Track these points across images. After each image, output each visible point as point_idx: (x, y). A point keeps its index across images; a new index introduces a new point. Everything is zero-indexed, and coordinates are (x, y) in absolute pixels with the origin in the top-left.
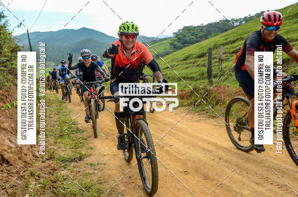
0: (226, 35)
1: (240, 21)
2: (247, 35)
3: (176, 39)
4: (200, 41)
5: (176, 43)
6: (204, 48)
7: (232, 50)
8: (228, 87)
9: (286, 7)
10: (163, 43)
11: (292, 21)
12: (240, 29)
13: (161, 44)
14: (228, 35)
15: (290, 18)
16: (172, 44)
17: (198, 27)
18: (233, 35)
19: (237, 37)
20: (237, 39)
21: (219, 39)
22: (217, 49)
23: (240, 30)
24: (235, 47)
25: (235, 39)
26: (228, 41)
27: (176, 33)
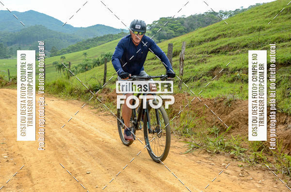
0: (206, 30)
2: (230, 31)
6: (178, 45)
7: (211, 49)
8: (188, 95)
11: (285, 16)
14: (209, 30)
18: (214, 30)
19: (219, 34)
20: (219, 36)
22: (193, 47)
23: (223, 25)
24: (216, 46)
25: (216, 35)
26: (207, 37)
27: (150, 25)
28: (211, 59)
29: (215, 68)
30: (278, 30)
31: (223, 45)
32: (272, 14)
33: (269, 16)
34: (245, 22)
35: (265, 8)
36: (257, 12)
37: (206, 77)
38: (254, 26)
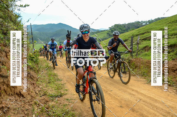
1: (146, 22)
3: (110, 31)
4: (124, 33)
5: (110, 33)
6: (127, 37)
7: (143, 38)
8: (142, 59)
9: (172, 16)
10: (103, 33)
12: (147, 27)
13: (102, 33)
14: (140, 30)
15: (175, 22)
16: (108, 34)
17: (123, 25)
18: (143, 30)
19: (145, 31)
20: (145, 32)
21: (135, 32)
24: (144, 37)
25: (144, 32)
26: (140, 33)
27: (110, 28)
28: (143, 43)
29: (146, 47)
30: (173, 30)
31: (148, 36)
32: (170, 23)
33: (168, 24)
34: (157, 26)
35: (166, 20)
36: (162, 22)
37: (142, 51)
38: (162, 28)
